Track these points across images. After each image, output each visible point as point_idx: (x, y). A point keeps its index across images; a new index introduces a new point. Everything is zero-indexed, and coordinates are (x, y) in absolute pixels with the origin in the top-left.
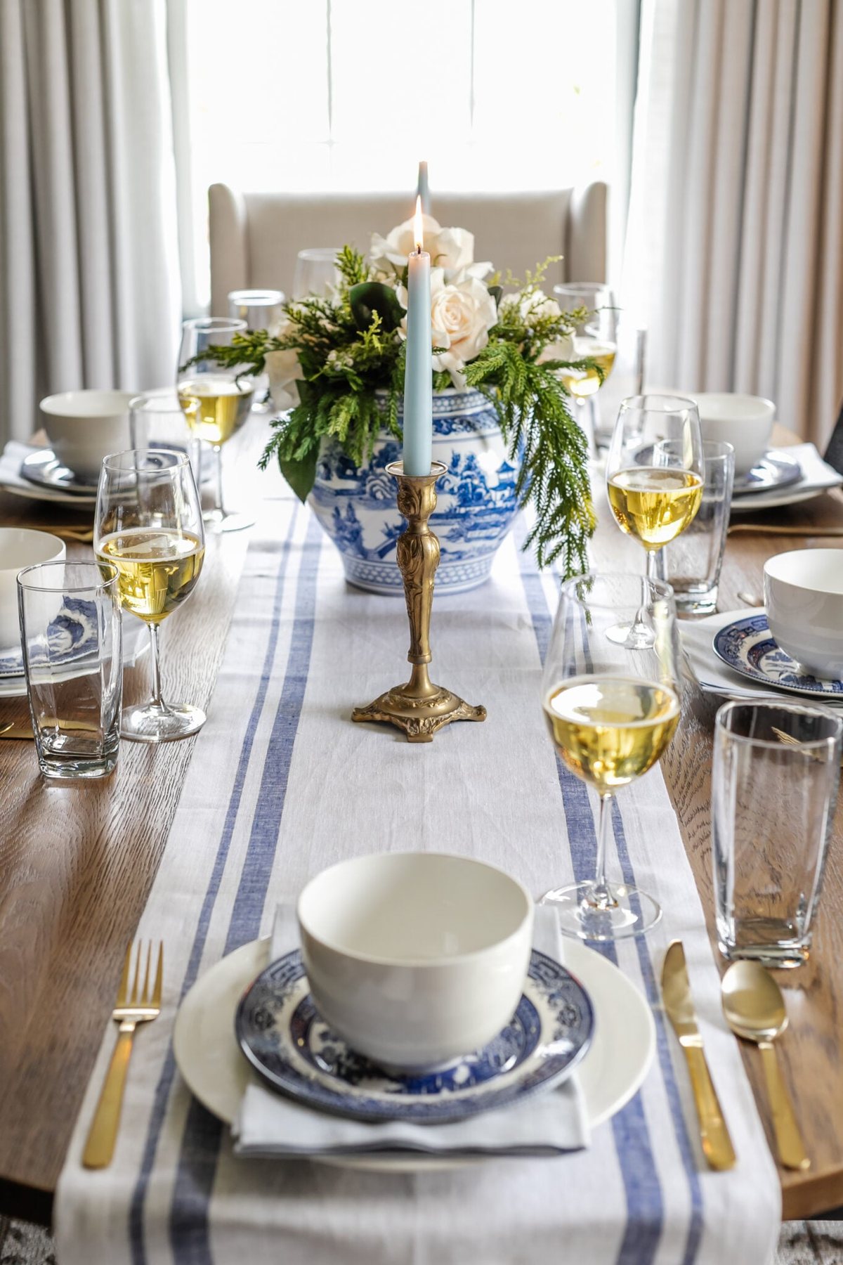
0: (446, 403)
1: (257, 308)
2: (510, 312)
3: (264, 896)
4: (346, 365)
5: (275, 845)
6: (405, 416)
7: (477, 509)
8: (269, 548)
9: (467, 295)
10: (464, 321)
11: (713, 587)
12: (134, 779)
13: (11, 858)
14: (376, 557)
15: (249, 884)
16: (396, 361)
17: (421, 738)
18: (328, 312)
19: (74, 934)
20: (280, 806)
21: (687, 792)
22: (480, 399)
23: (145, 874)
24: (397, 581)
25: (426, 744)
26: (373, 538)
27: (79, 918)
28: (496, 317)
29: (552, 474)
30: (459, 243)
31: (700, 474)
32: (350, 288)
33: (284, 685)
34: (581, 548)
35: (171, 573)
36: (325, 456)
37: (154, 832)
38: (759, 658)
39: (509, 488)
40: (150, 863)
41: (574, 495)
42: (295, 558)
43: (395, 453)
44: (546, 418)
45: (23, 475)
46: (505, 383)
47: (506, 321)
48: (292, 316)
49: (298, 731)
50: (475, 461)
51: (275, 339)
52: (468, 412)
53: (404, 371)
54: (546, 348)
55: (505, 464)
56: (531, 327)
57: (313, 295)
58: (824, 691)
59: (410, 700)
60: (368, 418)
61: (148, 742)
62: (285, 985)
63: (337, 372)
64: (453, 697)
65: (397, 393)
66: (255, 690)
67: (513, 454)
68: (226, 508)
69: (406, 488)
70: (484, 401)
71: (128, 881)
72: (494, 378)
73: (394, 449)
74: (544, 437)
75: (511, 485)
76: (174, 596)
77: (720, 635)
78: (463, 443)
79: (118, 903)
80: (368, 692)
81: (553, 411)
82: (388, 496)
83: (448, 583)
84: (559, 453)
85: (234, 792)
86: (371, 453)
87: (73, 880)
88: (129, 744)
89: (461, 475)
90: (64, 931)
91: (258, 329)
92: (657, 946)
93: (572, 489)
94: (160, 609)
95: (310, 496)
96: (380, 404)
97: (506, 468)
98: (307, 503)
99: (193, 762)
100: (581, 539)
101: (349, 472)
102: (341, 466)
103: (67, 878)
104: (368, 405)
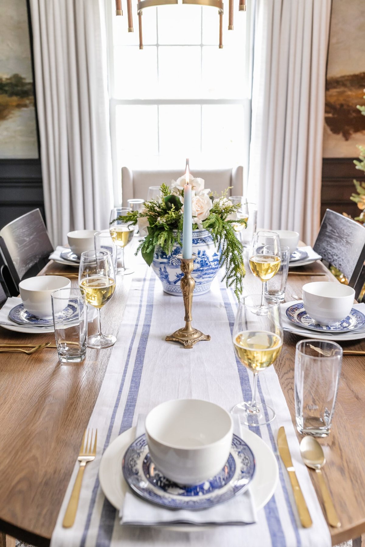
0: (196, 234)
1: (136, 204)
2: (216, 205)
3: (134, 408)
4: (163, 222)
5: (139, 388)
6: (183, 238)
7: (206, 268)
8: (139, 280)
9: (203, 199)
10: (202, 207)
11: (283, 293)
12: (91, 362)
13: (46, 393)
14: (173, 284)
15: (129, 403)
16: (180, 221)
17: (189, 347)
18: (157, 205)
19: (66, 424)
20: (141, 373)
21: (280, 367)
22: (207, 232)
23: (93, 399)
24: (180, 291)
25: (191, 349)
26: (172, 278)
27: (69, 417)
28: (212, 206)
29: (231, 257)
30: (200, 182)
31: (279, 257)
32: (165, 197)
33: (143, 328)
34: (240, 281)
35: (104, 293)
36: (157, 251)
37: (97, 383)
38: (301, 318)
39: (216, 261)
40: (95, 395)
41: (238, 264)
42: (147, 283)
43: (179, 250)
44: (229, 239)
45: (62, 257)
46: (215, 228)
47: (215, 208)
48: (146, 206)
49: (147, 344)
50: (205, 253)
51: (140, 214)
52: (203, 237)
53: (183, 224)
54: (228, 216)
55: (215, 253)
56: (223, 209)
57: (153, 200)
58: (323, 330)
59: (185, 334)
60: (170, 239)
61: (96, 349)
62: (141, 447)
63: (160, 224)
64: (200, 332)
65: (180, 231)
66: (133, 330)
67: (218, 251)
68: (125, 267)
69: (184, 263)
70: (208, 233)
71: (87, 402)
72: (212, 226)
73: (179, 249)
74: (228, 245)
75: (217, 260)
76: (106, 299)
77: (287, 310)
78: (202, 247)
79: (83, 411)
80: (171, 330)
81: (231, 236)
82: (177, 264)
83: (197, 292)
84: (233, 250)
85: (125, 367)
86: (171, 250)
87: (68, 402)
88: (90, 349)
89: (201, 257)
90: (63, 423)
91: (135, 211)
92: (275, 428)
93: (238, 262)
94: (100, 303)
95: (152, 264)
96: (174, 234)
97: (215, 255)
98: (151, 266)
99: (112, 356)
100: (241, 278)
101: (164, 256)
102: (162, 254)
103: (66, 401)
104: (170, 235)
